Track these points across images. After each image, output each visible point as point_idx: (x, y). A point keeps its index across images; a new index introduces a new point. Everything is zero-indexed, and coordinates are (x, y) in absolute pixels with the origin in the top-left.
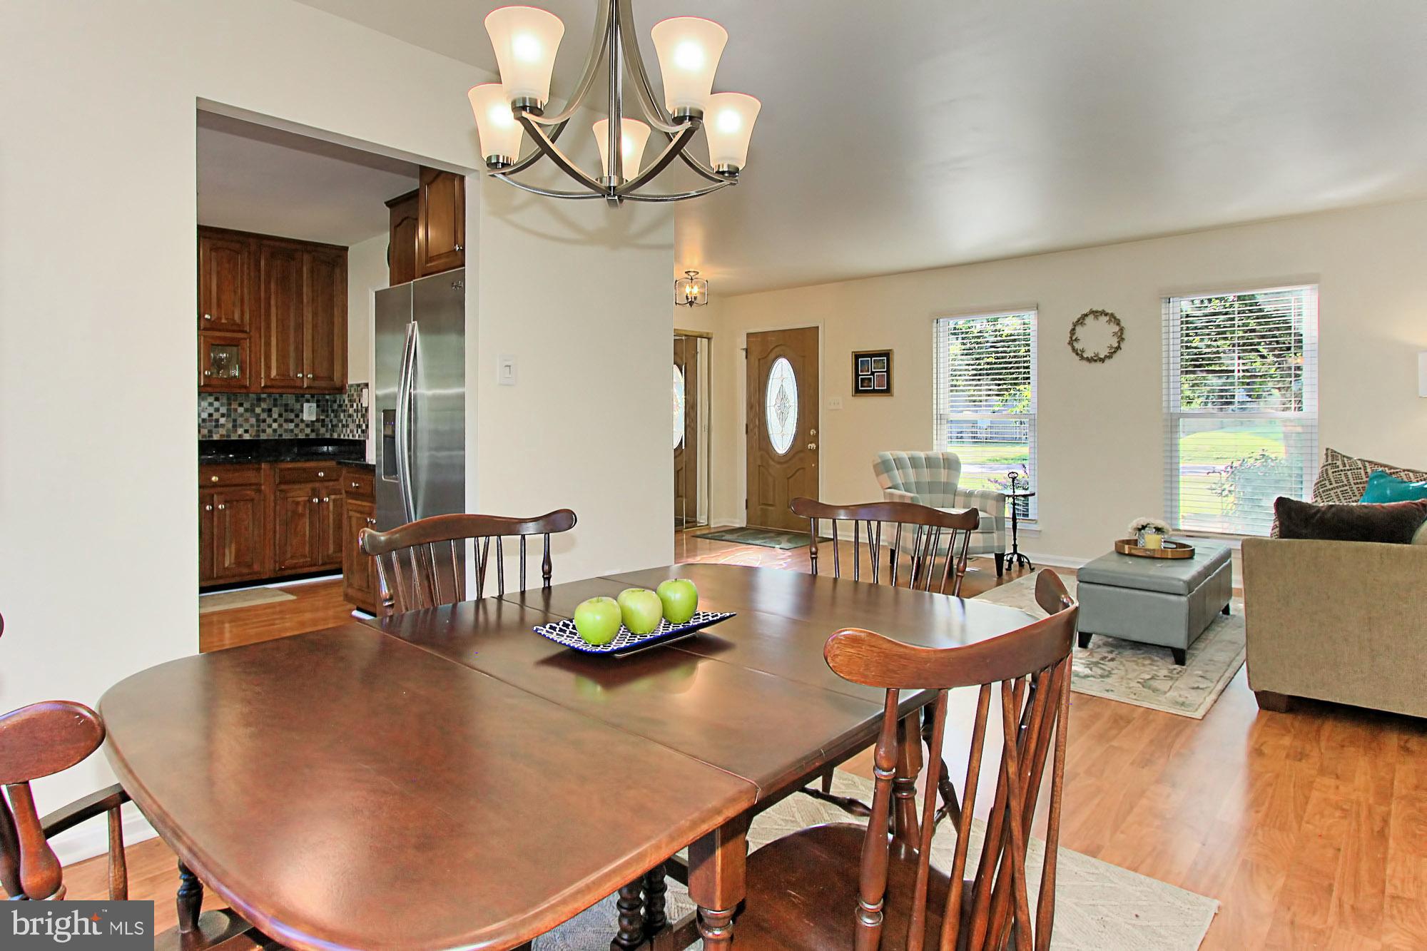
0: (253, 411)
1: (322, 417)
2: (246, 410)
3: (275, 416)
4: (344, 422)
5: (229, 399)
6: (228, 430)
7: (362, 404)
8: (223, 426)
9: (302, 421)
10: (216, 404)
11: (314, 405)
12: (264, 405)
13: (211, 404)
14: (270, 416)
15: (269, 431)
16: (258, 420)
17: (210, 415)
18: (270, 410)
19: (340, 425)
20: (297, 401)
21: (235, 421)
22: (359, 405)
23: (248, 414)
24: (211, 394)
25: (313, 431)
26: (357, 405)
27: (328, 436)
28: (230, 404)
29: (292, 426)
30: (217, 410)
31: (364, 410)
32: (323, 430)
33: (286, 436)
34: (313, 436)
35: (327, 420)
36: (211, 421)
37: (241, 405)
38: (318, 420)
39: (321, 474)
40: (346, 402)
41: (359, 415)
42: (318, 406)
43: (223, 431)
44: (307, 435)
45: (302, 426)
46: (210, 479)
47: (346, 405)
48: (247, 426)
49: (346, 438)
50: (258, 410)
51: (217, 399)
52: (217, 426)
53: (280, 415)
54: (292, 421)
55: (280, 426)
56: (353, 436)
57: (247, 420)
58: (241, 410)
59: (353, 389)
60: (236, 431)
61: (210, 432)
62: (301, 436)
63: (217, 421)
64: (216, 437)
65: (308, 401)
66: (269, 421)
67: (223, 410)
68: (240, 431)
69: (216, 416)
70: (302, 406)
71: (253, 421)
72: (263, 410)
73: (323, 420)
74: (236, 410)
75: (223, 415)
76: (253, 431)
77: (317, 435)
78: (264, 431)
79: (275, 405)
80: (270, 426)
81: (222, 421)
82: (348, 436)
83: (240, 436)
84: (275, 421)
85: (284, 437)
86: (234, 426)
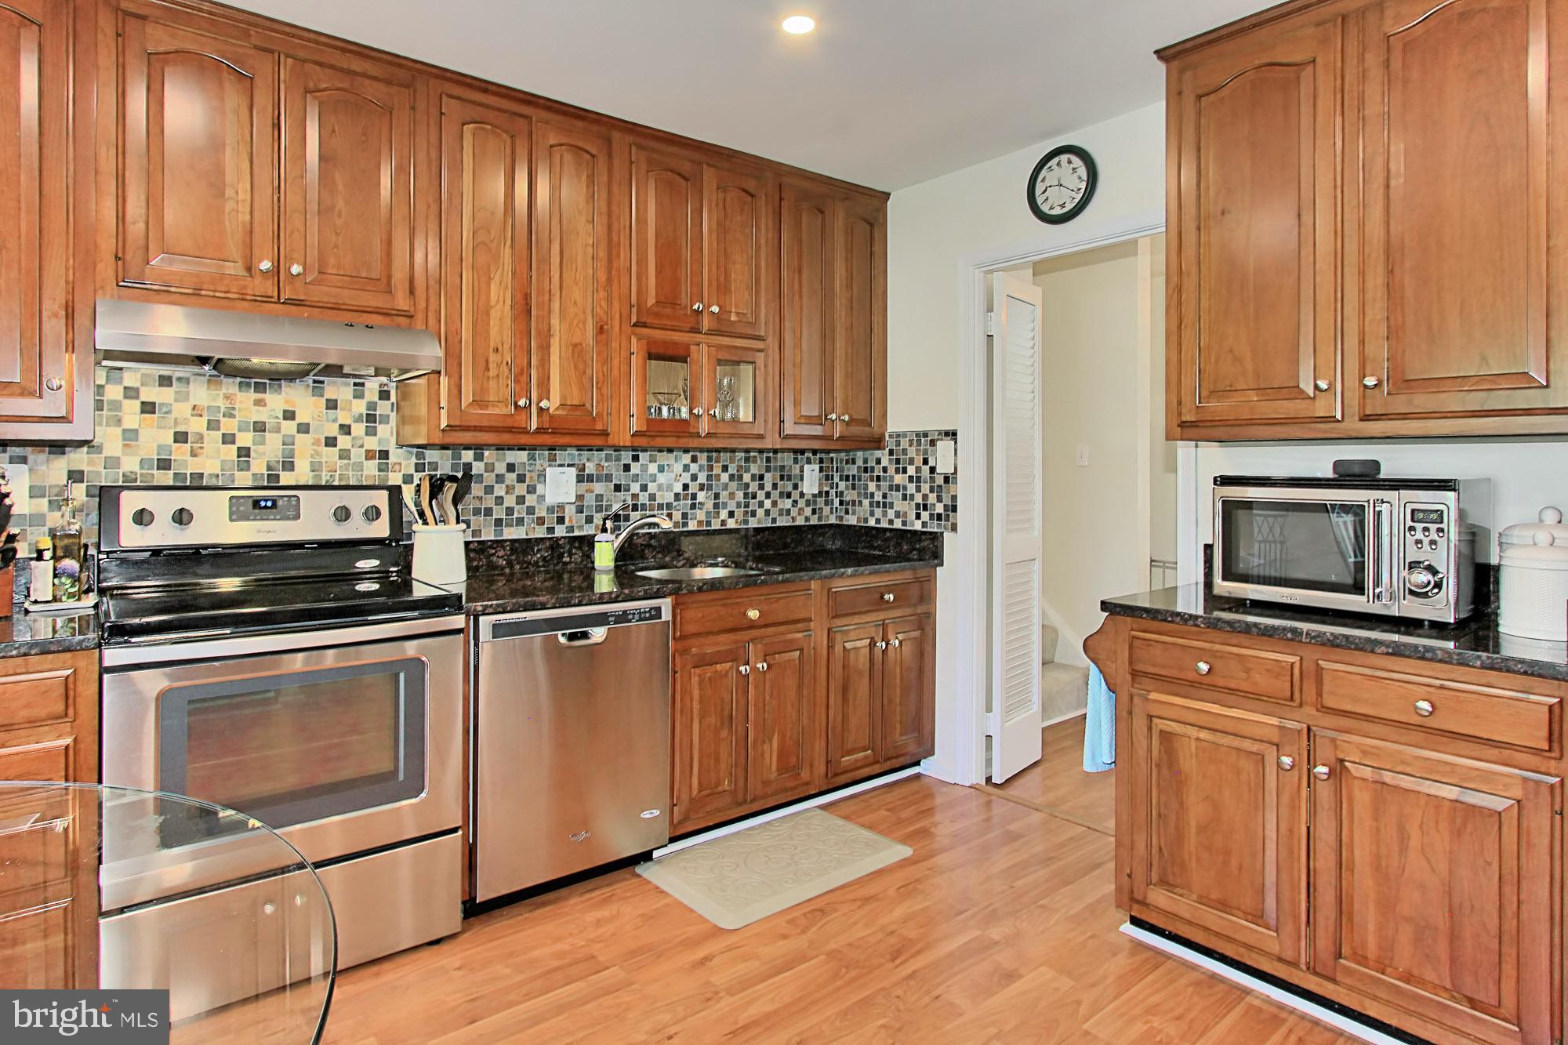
0: (741, 477)
1: (826, 489)
2: (732, 477)
3: (768, 487)
4: (878, 497)
5: (709, 459)
6: (708, 513)
7: (933, 470)
9: (802, 495)
10: (694, 468)
11: (817, 467)
12: (755, 469)
13: (686, 468)
14: (761, 487)
15: (760, 512)
16: (746, 495)
17: (686, 487)
18: (762, 477)
19: (866, 502)
20: (796, 461)
21: (717, 496)
22: (926, 469)
23: (734, 485)
24: (686, 451)
25: (814, 512)
26: (918, 470)
27: (833, 520)
28: (711, 468)
29: (787, 503)
30: (694, 478)
31: (940, 481)
32: (827, 510)
33: (783, 522)
34: (814, 521)
35: (833, 492)
37: (725, 468)
38: (820, 493)
40: (885, 462)
41: (925, 488)
42: (821, 470)
43: (701, 515)
44: (807, 519)
45: (802, 503)
46: (745, 614)
47: (885, 470)
48: (732, 506)
49: (884, 525)
50: (747, 478)
51: (694, 460)
52: (693, 507)
53: (775, 486)
54: (789, 496)
55: (774, 504)
56: (904, 523)
57: (732, 496)
58: (725, 477)
59: (904, 443)
60: (718, 514)
61: (685, 516)
62: (800, 521)
63: (694, 496)
65: (809, 462)
66: (761, 495)
67: (702, 478)
68: (724, 514)
69: (693, 488)
70: (802, 471)
71: (740, 495)
72: (753, 477)
73: (827, 493)
74: (718, 478)
75: (701, 488)
76: (739, 513)
77: (820, 519)
78: (754, 514)
79: (768, 470)
80: (761, 504)
81: (701, 496)
82: (891, 522)
83: (723, 523)
84: (768, 495)
85: (778, 524)
86: (716, 506)
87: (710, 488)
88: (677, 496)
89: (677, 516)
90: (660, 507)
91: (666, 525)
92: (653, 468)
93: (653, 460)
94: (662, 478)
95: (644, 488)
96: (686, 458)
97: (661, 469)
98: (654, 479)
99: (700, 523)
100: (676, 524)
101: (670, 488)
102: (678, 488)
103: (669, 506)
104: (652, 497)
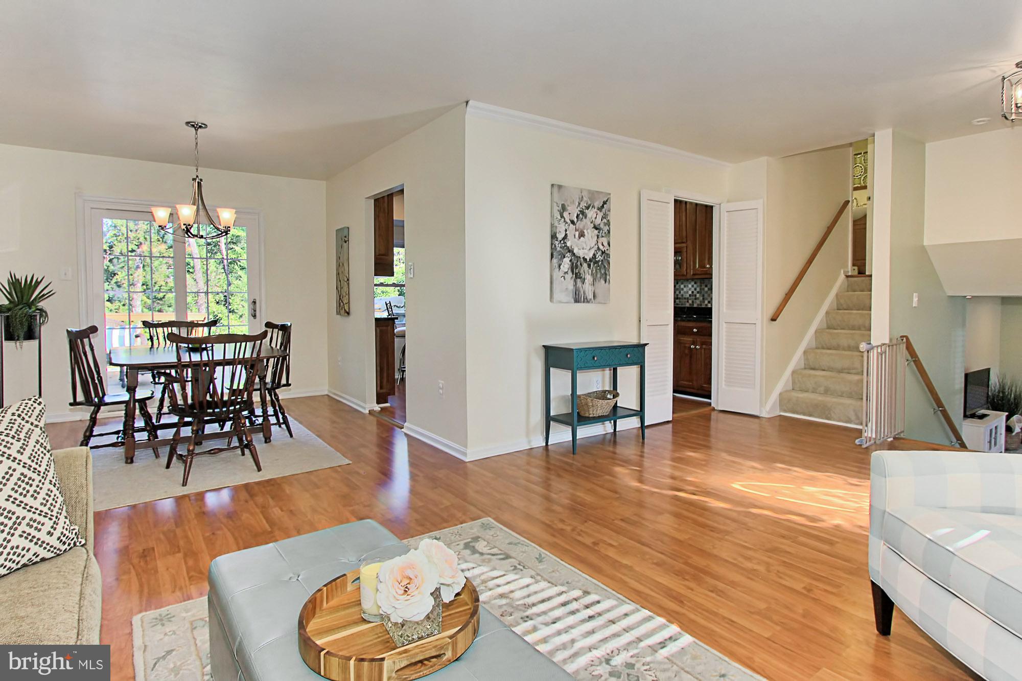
5: (701, 283)
6: (701, 302)
8: (698, 298)
10: (695, 286)
13: (693, 286)
17: (693, 292)
21: (703, 296)
28: (701, 286)
30: (695, 289)
36: (693, 296)
37: (706, 286)
39: (695, 330)
43: (698, 302)
51: (695, 283)
52: (696, 299)
60: (704, 302)
61: (693, 302)
63: (696, 295)
64: (695, 306)
67: (698, 289)
68: (706, 302)
69: (695, 292)
74: (704, 289)
81: (698, 295)
83: (706, 305)
86: (703, 299)
87: (701, 293)
88: (690, 295)
89: (690, 302)
90: (685, 298)
91: (687, 305)
92: (682, 286)
93: (682, 284)
94: (685, 289)
95: (680, 292)
96: (693, 283)
97: (685, 287)
98: (683, 289)
99: (698, 305)
100: (690, 304)
101: (688, 292)
102: (690, 292)
103: (688, 298)
104: (682, 295)
